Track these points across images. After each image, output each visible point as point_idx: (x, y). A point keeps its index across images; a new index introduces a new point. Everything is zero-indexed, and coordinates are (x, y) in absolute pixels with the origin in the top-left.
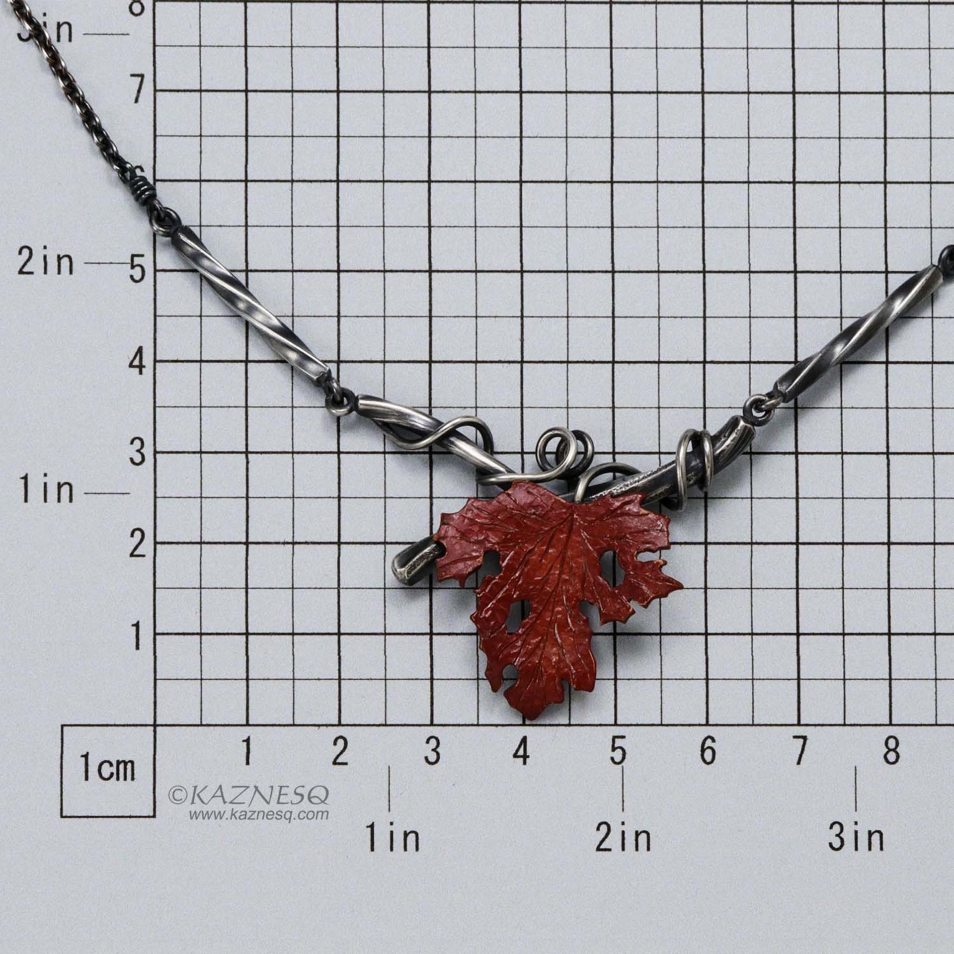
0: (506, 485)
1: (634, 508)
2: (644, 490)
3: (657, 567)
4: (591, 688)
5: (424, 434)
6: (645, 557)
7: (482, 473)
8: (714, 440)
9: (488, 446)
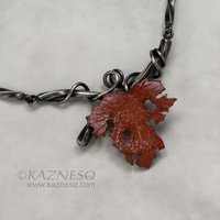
0: (101, 98)
1: (147, 83)
2: (146, 76)
3: (164, 97)
4: (164, 147)
5: (65, 96)
6: (159, 96)
7: (91, 98)
8: (160, 49)
9: (87, 89)
